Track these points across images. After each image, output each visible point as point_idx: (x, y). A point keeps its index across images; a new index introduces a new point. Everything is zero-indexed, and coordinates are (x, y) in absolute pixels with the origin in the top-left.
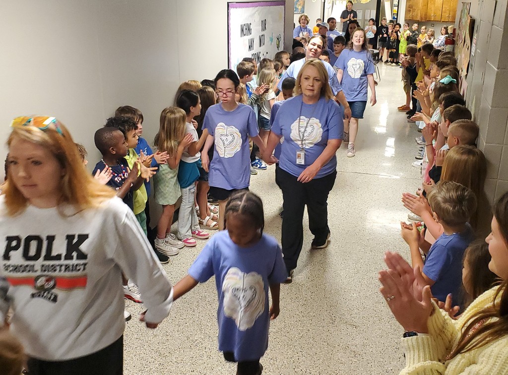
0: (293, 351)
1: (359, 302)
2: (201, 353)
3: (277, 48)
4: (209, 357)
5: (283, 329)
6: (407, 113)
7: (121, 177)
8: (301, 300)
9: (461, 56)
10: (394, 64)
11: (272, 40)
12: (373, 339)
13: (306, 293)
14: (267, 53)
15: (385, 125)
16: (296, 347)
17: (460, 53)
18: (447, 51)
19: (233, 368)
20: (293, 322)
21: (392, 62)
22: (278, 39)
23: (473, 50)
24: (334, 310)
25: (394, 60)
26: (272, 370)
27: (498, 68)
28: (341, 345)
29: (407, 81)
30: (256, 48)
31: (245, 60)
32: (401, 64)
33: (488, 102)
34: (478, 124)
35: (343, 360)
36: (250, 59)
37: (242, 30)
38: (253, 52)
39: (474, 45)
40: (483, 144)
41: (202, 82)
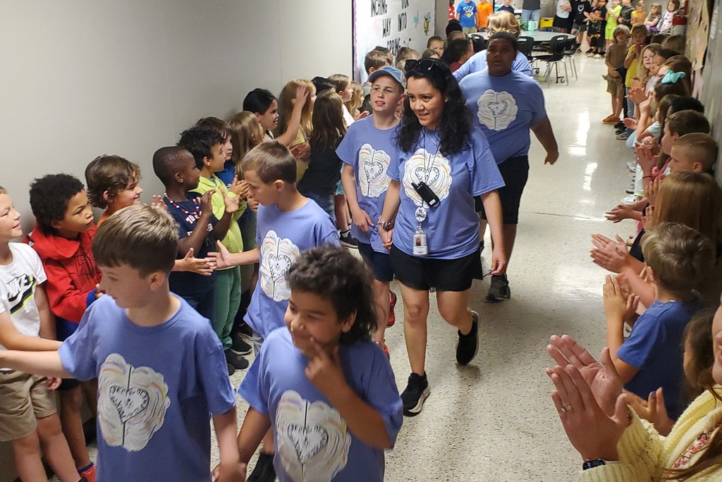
0: (441, 469)
1: (538, 399)
3: (424, 33)
6: (616, 127)
7: (193, 215)
8: (453, 396)
9: (695, 40)
10: (598, 55)
11: (416, 20)
12: (557, 453)
14: (410, 40)
15: (585, 144)
16: (444, 463)
17: (694, 36)
18: (674, 35)
21: (595, 53)
22: (426, 19)
23: (713, 32)
24: (501, 411)
25: (597, 50)
28: (510, 461)
30: (394, 33)
36: (384, 49)
37: (374, 7)
38: (389, 38)
39: (714, 23)
41: (312, 81)
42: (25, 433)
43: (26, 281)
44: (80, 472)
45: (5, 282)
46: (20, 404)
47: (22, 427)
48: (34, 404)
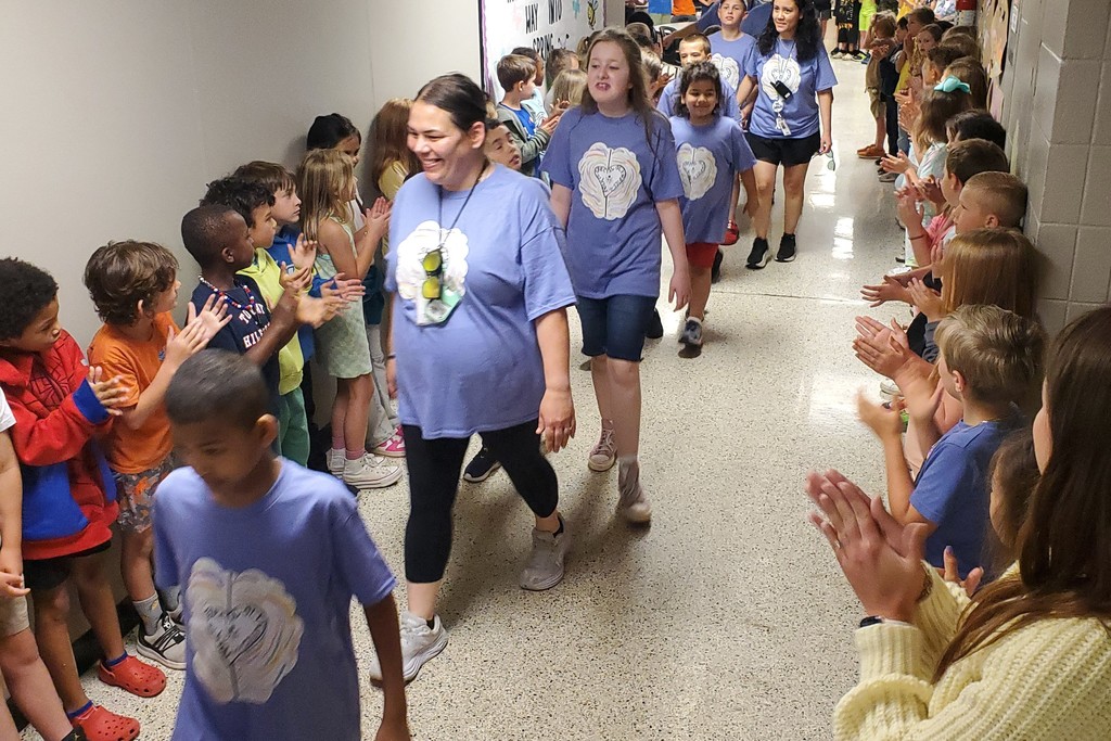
0: (633, 686)
1: (775, 575)
2: (431, 695)
3: (588, 24)
4: (449, 704)
5: (609, 638)
6: (877, 163)
9: (989, 33)
10: (848, 56)
11: (577, 7)
12: (805, 654)
14: (567, 36)
15: (833, 190)
16: (639, 677)
17: (989, 27)
18: (960, 25)
19: (501, 726)
20: (631, 623)
21: (845, 52)
22: (591, 5)
23: (1014, 21)
24: (721, 594)
25: (848, 47)
26: (585, 729)
27: (1064, 59)
28: (737, 669)
29: (877, 93)
30: (543, 26)
31: (519, 51)
32: (864, 57)
33: (1044, 134)
34: (1025, 181)
35: (741, 701)
36: (529, 50)
38: (536, 34)
39: (1014, 9)
40: (1037, 223)
44: (71, 718)
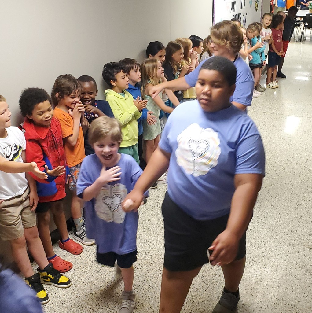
0: (257, 267)
3: (255, 10)
8: (265, 225)
11: (251, 3)
13: (270, 219)
14: (247, 14)
16: (260, 263)
20: (258, 243)
22: (257, 2)
24: (294, 234)
28: (299, 264)
30: (237, 10)
35: (300, 276)
38: (234, 13)
41: (190, 37)
42: (17, 236)
43: (15, 148)
44: (49, 260)
45: (3, 148)
46: (14, 220)
47: (15, 233)
48: (22, 220)
